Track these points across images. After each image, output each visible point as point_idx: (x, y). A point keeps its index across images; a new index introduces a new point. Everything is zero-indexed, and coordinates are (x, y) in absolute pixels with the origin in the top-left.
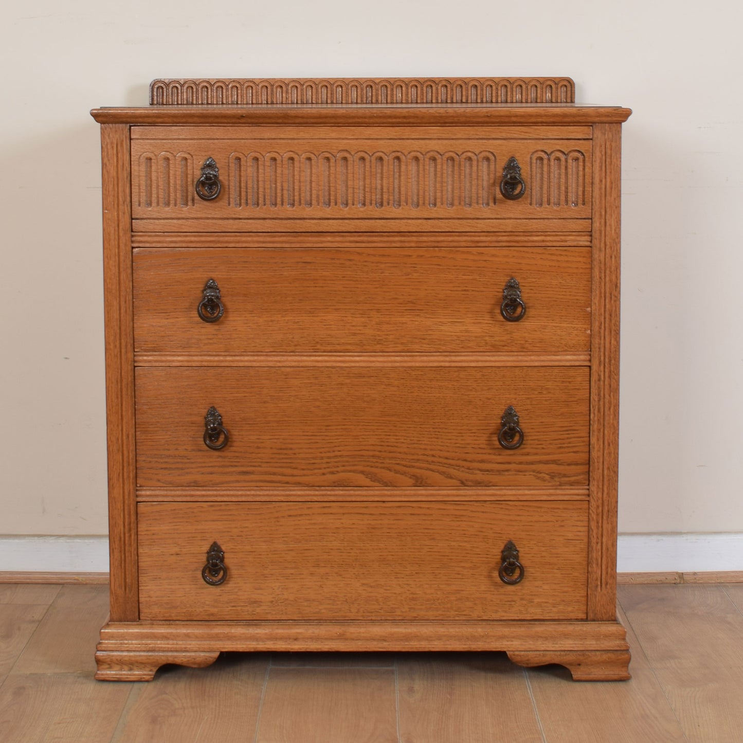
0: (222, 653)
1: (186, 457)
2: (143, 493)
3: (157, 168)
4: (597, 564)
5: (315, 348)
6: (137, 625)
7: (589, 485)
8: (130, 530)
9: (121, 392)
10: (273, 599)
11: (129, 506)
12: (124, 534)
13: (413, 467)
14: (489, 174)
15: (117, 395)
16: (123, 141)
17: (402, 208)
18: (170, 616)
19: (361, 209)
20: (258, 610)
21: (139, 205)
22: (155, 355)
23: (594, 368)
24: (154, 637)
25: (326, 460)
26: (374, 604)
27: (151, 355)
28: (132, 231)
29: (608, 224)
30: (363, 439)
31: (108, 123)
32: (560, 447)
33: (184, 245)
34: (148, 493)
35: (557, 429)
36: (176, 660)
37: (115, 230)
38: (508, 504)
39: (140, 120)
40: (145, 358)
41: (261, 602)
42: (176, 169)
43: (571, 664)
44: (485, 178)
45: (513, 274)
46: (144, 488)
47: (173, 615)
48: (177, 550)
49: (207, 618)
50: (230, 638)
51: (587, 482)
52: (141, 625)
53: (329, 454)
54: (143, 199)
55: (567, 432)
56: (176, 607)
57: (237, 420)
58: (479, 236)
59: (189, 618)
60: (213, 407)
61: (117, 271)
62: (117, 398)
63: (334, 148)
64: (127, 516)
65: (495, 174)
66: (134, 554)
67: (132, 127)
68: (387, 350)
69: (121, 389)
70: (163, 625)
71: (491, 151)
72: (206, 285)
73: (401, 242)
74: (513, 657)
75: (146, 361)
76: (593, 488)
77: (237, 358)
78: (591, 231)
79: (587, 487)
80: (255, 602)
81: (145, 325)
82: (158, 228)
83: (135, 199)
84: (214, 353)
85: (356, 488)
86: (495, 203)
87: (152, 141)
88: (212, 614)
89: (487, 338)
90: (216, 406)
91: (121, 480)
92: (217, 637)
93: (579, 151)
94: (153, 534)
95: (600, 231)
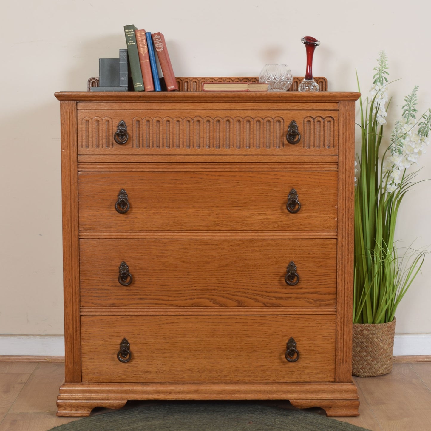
0: (128, 401)
1: (108, 290)
2: (84, 310)
3: (92, 126)
4: (341, 351)
5: (182, 228)
6: (81, 385)
7: (336, 306)
8: (76, 331)
9: (72, 253)
10: (157, 371)
11: (76, 318)
12: (73, 333)
13: (237, 295)
14: (280, 130)
15: (69, 254)
16: (73, 111)
17: (231, 149)
18: (99, 380)
19: (208, 150)
20: (149, 376)
21: (82, 147)
22: (91, 232)
23: (339, 239)
24: (90, 392)
25: (187, 292)
26: (215, 373)
27: (88, 232)
28: (78, 162)
29: (347, 158)
30: (209, 279)
31: (65, 101)
32: (320, 285)
33: (107, 170)
34: (87, 310)
35: (318, 274)
36: (102, 405)
37: (68, 161)
38: (290, 317)
39: (83, 99)
40: (85, 234)
41: (150, 372)
42: (103, 127)
43: (326, 407)
44: (278, 132)
45: (294, 187)
46: (85, 307)
47: (101, 379)
48: (103, 342)
49: (120, 381)
50: (132, 392)
51: (335, 304)
52: (83, 385)
53: (189, 288)
54: (84, 144)
55: (324, 276)
56: (103, 375)
57: (137, 269)
58: (274, 165)
59: (110, 381)
60: (124, 262)
61: (69, 184)
62: (69, 256)
63: (193, 115)
64: (75, 324)
65: (284, 130)
66: (79, 345)
67: (78, 103)
68: (222, 229)
69: (72, 251)
70: (95, 385)
71: (281, 116)
72: (120, 192)
73: (230, 168)
74: (293, 403)
75: (85, 235)
76: (339, 308)
77: (138, 234)
78: (338, 162)
79: (335, 307)
80: (147, 372)
81: (85, 215)
82: (92, 160)
83: (80, 144)
84: (125, 231)
85: (204, 308)
86: (283, 146)
87: (89, 111)
88: (123, 379)
89: (279, 223)
90: (125, 261)
91: (71, 303)
92: (126, 392)
93: (331, 117)
94: (90, 334)
95: (343, 162)
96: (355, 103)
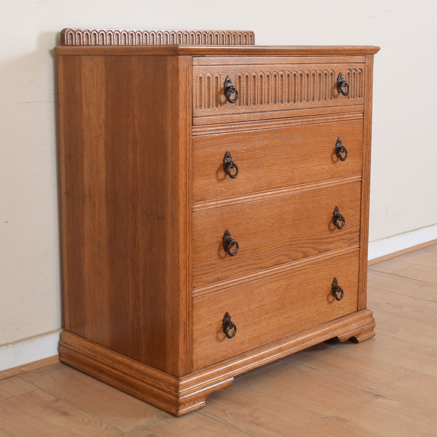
0: (235, 377)
1: (214, 264)
2: (195, 291)
3: (205, 83)
4: (361, 282)
5: (269, 187)
6: (193, 375)
7: (360, 242)
8: (189, 317)
9: (186, 230)
10: (250, 339)
11: (189, 301)
12: (186, 319)
13: (303, 247)
14: (332, 82)
15: (184, 232)
16: (189, 67)
17: (303, 103)
18: (206, 364)
19: (288, 104)
20: (244, 347)
21: (196, 108)
22: (202, 203)
23: (363, 181)
24: (203, 379)
25: (271, 251)
26: (288, 328)
27: (199, 204)
28: (193, 125)
29: (369, 107)
30: (286, 236)
31: (182, 55)
32: (352, 225)
33: (217, 132)
34: (198, 291)
35: (351, 215)
36: (216, 389)
37: (184, 125)
38: (334, 259)
39: (200, 53)
40: (197, 206)
41: (244, 342)
42: (213, 83)
43: (357, 335)
44: (330, 84)
45: (339, 136)
46: (196, 288)
47: (207, 363)
48: (210, 322)
49: (222, 359)
50: (236, 367)
51: (359, 241)
52: (195, 374)
53: (273, 248)
54: (198, 106)
55: (353, 217)
56: (208, 358)
57: (236, 236)
58: (327, 116)
59: (214, 363)
60: (227, 231)
61: (185, 152)
62: (184, 234)
63: (278, 69)
64: (187, 309)
65: (334, 82)
66: (191, 331)
67: (194, 58)
68: (296, 184)
69: (186, 228)
70: (205, 370)
71: (333, 70)
72: (225, 156)
73: (302, 122)
74: (340, 338)
75: (198, 208)
76: (361, 243)
77: (238, 199)
78: (364, 111)
79: (359, 243)
80: (242, 343)
81: (198, 185)
82: (205, 122)
83: (194, 105)
84: (229, 197)
85: (282, 264)
86: (334, 98)
87: (202, 67)
88: (224, 357)
89: (330, 172)
90: (228, 230)
91: (185, 286)
92: (231, 369)
94: (200, 316)
95: (367, 110)
96: (373, 56)
